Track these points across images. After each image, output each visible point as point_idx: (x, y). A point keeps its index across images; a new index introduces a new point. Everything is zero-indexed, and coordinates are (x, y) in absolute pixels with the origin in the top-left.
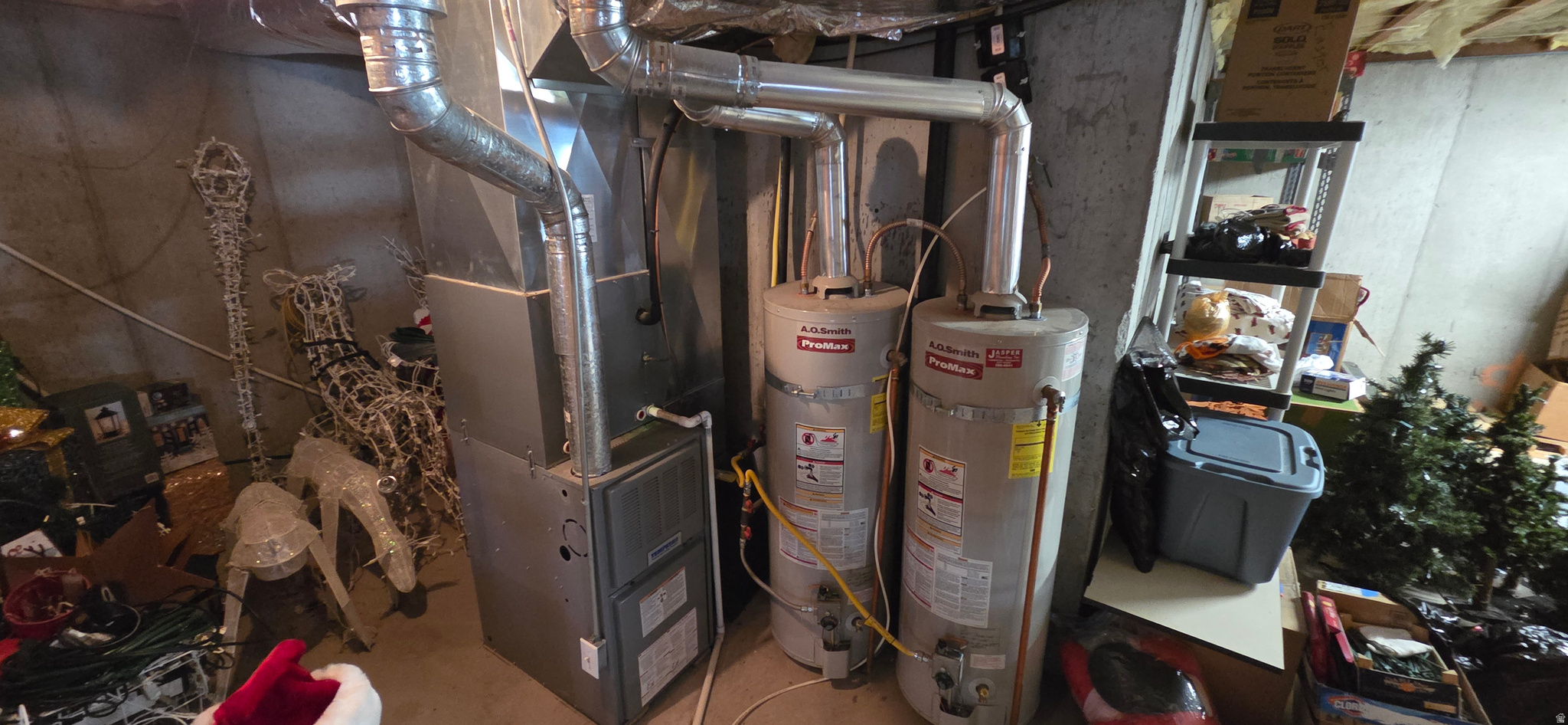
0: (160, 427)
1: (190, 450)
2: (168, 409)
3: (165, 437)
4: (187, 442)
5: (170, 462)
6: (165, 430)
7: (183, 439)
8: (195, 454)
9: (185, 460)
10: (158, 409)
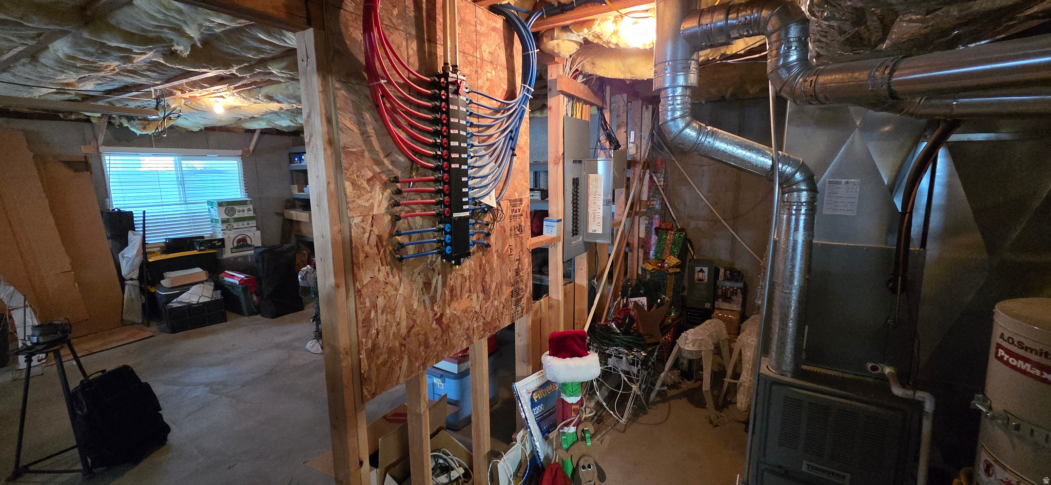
0: (722, 286)
1: (730, 302)
2: (730, 280)
3: (722, 292)
4: (730, 298)
5: (720, 304)
6: (724, 288)
7: (729, 296)
8: (731, 305)
9: (726, 306)
10: (726, 279)
